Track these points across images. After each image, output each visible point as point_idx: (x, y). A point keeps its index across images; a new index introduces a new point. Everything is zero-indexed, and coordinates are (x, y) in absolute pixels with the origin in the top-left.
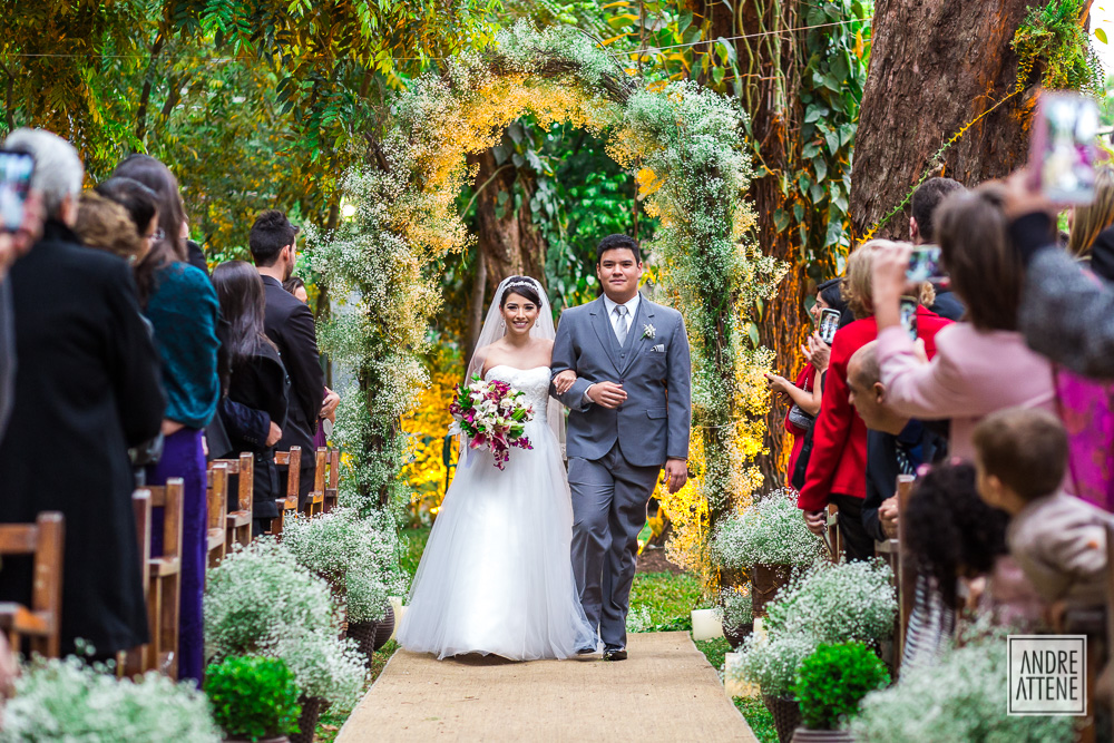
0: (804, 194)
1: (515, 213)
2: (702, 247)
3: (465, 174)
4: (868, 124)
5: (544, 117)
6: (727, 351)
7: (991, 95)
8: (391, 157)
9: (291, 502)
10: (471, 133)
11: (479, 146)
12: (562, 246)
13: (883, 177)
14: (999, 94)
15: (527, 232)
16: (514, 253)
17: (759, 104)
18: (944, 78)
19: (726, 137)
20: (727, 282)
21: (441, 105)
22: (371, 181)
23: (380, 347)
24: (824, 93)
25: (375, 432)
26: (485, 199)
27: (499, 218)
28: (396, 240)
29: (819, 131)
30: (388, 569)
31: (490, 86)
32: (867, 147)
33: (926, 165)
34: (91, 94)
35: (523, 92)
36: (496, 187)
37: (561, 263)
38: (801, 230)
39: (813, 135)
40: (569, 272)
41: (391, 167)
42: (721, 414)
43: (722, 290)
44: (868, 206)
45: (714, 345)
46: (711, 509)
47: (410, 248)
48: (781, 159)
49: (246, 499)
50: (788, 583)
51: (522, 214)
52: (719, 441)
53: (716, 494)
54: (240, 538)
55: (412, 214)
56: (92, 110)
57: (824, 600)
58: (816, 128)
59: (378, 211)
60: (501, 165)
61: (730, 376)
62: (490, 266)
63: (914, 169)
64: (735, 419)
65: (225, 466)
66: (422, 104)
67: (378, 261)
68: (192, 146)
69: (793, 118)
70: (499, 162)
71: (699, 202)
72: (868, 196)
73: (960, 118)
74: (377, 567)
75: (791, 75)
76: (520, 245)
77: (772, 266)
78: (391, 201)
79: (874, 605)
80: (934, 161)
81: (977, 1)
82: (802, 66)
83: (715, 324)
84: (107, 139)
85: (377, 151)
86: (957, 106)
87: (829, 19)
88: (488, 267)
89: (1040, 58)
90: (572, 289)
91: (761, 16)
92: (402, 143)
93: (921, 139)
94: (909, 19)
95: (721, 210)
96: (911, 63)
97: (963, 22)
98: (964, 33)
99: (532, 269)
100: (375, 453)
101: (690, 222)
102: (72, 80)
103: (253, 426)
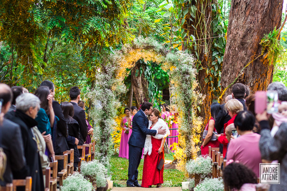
0: (212, 74)
1: (141, 75)
2: (185, 92)
4: (225, 62)
5: (145, 60)
6: (191, 118)
7: (255, 56)
8: (108, 70)
9: (83, 158)
10: (128, 64)
12: (152, 83)
13: (229, 75)
14: (257, 55)
15: (144, 80)
16: (140, 85)
17: (201, 52)
18: (244, 51)
19: (191, 65)
20: (191, 100)
21: (120, 57)
22: (103, 76)
23: (105, 116)
24: (217, 48)
25: (104, 137)
26: (133, 71)
27: (136, 76)
28: (109, 90)
31: (132, 52)
32: (225, 68)
33: (239, 73)
34: (33, 51)
35: (140, 53)
36: (136, 68)
37: (152, 88)
38: (211, 83)
39: (215, 59)
40: (154, 90)
41: (108, 72)
42: (189, 133)
43: (190, 102)
44: (225, 82)
45: (188, 116)
46: (187, 156)
47: (112, 92)
48: (206, 65)
49: (72, 160)
52: (189, 140)
53: (188, 153)
54: (71, 171)
55: (113, 84)
56: (33, 55)
58: (215, 57)
59: (104, 83)
60: (137, 63)
61: (192, 124)
63: (236, 74)
64: (193, 134)
66: (115, 57)
67: (104, 96)
69: (209, 55)
71: (184, 81)
72: (225, 80)
73: (248, 61)
75: (209, 44)
76: (142, 83)
77: (201, 96)
78: (108, 81)
80: (241, 72)
81: (252, 33)
82: (212, 41)
83: (188, 111)
84: (37, 62)
85: (104, 68)
86: (247, 58)
87: (219, 30)
88: (133, 89)
89: (267, 47)
90: (155, 94)
91: (201, 30)
92: (110, 66)
93: (238, 66)
94: (235, 37)
95: (189, 83)
96: (235, 48)
97: (248, 38)
98: (248, 41)
99: (145, 89)
100: (104, 143)
101: (182, 86)
102: (28, 48)
103: (72, 140)
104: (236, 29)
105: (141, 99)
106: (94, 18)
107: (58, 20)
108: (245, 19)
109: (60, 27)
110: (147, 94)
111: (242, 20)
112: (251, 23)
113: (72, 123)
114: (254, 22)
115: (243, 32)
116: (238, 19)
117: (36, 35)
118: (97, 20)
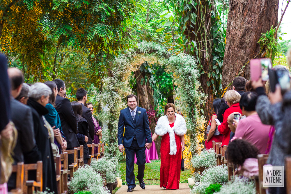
0: (214, 77)
1: (146, 83)
2: (188, 92)
3: (131, 77)
4: (225, 62)
5: (150, 63)
6: (194, 117)
7: (254, 54)
8: (114, 74)
9: (92, 156)
10: (132, 67)
11: (134, 70)
12: (157, 91)
13: (229, 74)
14: (256, 54)
15: (149, 88)
16: (146, 93)
17: (202, 56)
18: (243, 51)
19: (192, 66)
20: (194, 100)
21: (125, 61)
22: (109, 80)
23: (113, 118)
24: (218, 53)
25: (112, 138)
26: (138, 80)
27: (142, 85)
28: (115, 93)
29: (217, 62)
30: (115, 171)
31: (136, 56)
32: (225, 67)
33: (239, 71)
34: (42, 61)
35: (144, 57)
36: (141, 77)
37: (157, 95)
38: (213, 86)
39: (216, 63)
40: (159, 97)
41: (114, 76)
42: (194, 131)
43: (193, 102)
44: (226, 81)
45: (191, 115)
46: (192, 154)
47: (119, 95)
48: (208, 69)
49: (82, 155)
50: (204, 171)
51: (147, 83)
52: (193, 138)
53: (193, 150)
54: (81, 165)
55: (119, 87)
56: (42, 65)
57: (212, 174)
58: (216, 62)
59: (111, 86)
60: (142, 72)
61: (195, 122)
62: (140, 96)
63: (236, 72)
64: (197, 133)
65: (77, 148)
66: (120, 61)
67: (111, 98)
68: (67, 70)
69: (210, 59)
70: (141, 71)
71: (187, 82)
72: (226, 79)
73: (247, 60)
74: (113, 170)
75: (210, 49)
76: (147, 91)
77: (204, 95)
78: (114, 84)
79: (224, 175)
80: (241, 70)
81: (250, 32)
82: (212, 47)
83: (191, 110)
84: (46, 71)
85: (110, 73)
86: (246, 57)
87: (218, 35)
88: (139, 97)
89: (265, 45)
90: (160, 101)
91: (202, 35)
92: (116, 70)
93: (238, 65)
94: (234, 37)
95: (192, 83)
96: (235, 48)
97: (247, 38)
98: (247, 40)
99: (150, 97)
100: (112, 143)
101: (185, 86)
102: (38, 58)
103: (81, 138)
104: (235, 30)
105: (147, 106)
106: (98, 25)
107: (65, 28)
108: (243, 20)
109: (67, 35)
110: (153, 101)
111: (240, 21)
112: (249, 23)
113: (81, 121)
114: (251, 22)
115: (241, 32)
116: (236, 20)
117: (44, 46)
118: (101, 27)
